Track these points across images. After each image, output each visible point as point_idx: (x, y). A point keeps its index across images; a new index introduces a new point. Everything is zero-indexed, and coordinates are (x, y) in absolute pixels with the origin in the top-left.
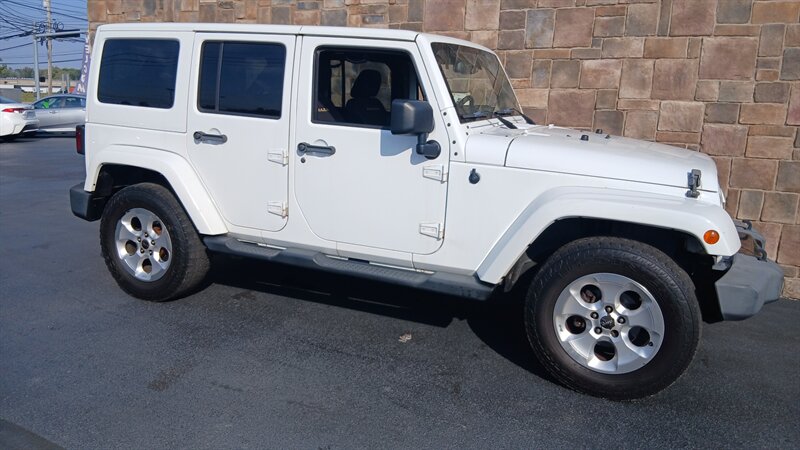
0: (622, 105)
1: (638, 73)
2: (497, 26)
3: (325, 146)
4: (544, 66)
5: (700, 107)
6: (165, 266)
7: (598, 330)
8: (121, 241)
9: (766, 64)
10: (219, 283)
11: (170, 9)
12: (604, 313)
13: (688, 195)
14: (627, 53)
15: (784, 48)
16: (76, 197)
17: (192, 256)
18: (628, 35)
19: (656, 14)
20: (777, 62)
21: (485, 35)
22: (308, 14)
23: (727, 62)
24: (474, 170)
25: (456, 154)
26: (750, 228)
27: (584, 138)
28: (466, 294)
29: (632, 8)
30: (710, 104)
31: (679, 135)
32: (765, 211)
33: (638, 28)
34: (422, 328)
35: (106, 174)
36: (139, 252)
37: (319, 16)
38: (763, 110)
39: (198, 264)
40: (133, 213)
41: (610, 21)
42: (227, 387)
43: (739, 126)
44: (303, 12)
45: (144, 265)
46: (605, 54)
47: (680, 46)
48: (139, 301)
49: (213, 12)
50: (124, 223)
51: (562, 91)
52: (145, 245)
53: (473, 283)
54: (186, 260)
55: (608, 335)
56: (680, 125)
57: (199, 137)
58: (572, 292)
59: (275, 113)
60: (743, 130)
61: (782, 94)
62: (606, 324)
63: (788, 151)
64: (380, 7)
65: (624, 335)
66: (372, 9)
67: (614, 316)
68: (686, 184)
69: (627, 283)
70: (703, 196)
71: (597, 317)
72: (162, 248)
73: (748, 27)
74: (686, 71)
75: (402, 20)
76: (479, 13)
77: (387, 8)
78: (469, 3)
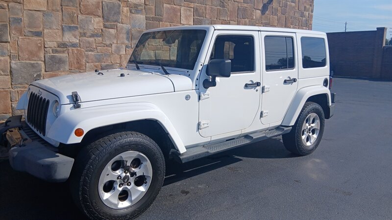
2: (193, 24)
37: (101, 4)
64: (140, 5)
66: (136, 6)
75: (152, 15)
76: (186, 17)
77: (144, 7)
78: (182, 12)
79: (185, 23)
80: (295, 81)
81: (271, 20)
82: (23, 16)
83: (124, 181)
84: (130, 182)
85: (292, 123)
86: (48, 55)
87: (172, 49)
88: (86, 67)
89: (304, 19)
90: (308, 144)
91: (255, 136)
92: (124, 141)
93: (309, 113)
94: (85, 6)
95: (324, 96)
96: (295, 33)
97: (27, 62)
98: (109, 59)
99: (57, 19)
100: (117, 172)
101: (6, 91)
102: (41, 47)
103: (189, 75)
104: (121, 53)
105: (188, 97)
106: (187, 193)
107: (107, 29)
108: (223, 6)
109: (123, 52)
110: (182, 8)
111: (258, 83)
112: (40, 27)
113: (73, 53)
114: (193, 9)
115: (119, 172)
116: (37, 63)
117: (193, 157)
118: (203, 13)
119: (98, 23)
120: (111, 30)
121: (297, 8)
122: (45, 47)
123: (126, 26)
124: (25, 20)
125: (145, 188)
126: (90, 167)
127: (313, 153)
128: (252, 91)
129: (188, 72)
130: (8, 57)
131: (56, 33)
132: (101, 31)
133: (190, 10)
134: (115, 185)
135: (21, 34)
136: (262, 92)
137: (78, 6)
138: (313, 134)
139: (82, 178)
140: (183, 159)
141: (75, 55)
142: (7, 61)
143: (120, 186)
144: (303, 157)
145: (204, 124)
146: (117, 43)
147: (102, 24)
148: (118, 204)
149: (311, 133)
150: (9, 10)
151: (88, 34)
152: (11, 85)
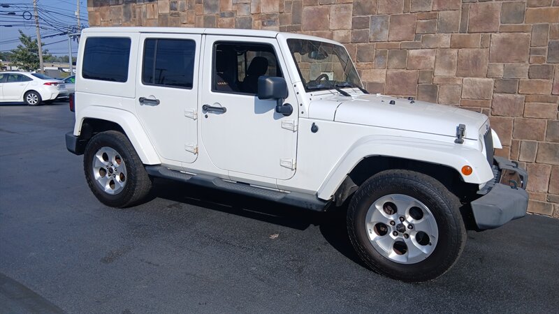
0: (436, 81)
1: (447, 59)
2: (350, 27)
3: (220, 107)
4: (382, 54)
5: (490, 82)
6: (122, 185)
7: (395, 233)
8: (97, 168)
9: (536, 52)
10: (159, 197)
11: (140, 18)
12: (398, 222)
13: (456, 142)
14: (439, 45)
15: (549, 41)
16: (69, 138)
17: (139, 179)
18: (439, 32)
19: (458, 18)
20: (544, 50)
21: (342, 34)
22: (227, 20)
23: (509, 50)
24: (314, 123)
25: (302, 113)
26: (517, 167)
27: (392, 103)
28: (309, 207)
29: (441, 14)
30: (497, 80)
31: (476, 102)
32: (539, 155)
33: (446, 28)
34: (287, 230)
35: (87, 124)
36: (107, 175)
37: (234, 21)
38: (535, 84)
39: (143, 185)
40: (103, 150)
41: (427, 23)
42: (150, 263)
43: (519, 96)
44: (224, 19)
45: (111, 184)
46: (423, 45)
47: (476, 39)
48: (108, 207)
49: (167, 19)
50: (97, 156)
51: (395, 71)
52: (111, 171)
53: (314, 200)
54: (135, 181)
55: (401, 237)
56: (477, 94)
57: (143, 101)
58: (377, 207)
59: (189, 85)
60: (522, 98)
61: (548, 73)
62: (400, 229)
63: (554, 113)
64: (273, 15)
65: (412, 237)
66: (268, 16)
67: (405, 224)
68: (455, 134)
69: (413, 202)
70: (467, 143)
71: (394, 225)
72: (121, 173)
73: (523, 26)
74: (480, 57)
75: (288, 23)
76: (338, 19)
77: (278, 16)
78: (332, 12)
79: (336, 28)
110: (333, 8)
114: (351, 6)
118: (371, 6)
133: (346, 8)
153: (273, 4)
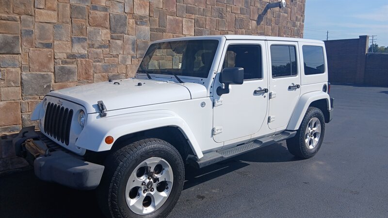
37: (108, 16)
64: (145, 17)
66: (141, 18)
75: (156, 26)
76: (188, 28)
77: (148, 18)
78: (184, 23)
79: (187, 34)
80: (298, 88)
81: (266, 30)
82: (34, 28)
83: (148, 187)
84: (153, 188)
85: (297, 128)
86: (57, 66)
87: (174, 59)
88: (94, 77)
89: (296, 28)
90: (311, 147)
91: (264, 141)
92: (149, 148)
93: (311, 118)
94: (93, 18)
95: (324, 101)
96: (297, 42)
97: (37, 73)
98: (116, 69)
99: (66, 31)
100: (142, 178)
101: (17, 102)
102: (51, 58)
103: (204, 83)
104: (127, 63)
105: (203, 104)
106: (203, 198)
107: (114, 40)
108: (222, 18)
109: (129, 62)
110: (184, 20)
111: (266, 89)
112: (51, 39)
113: (81, 64)
114: (194, 20)
115: (143, 178)
116: (47, 74)
117: (209, 162)
118: (203, 23)
119: (105, 34)
120: (118, 41)
121: (289, 19)
122: (54, 58)
123: (132, 37)
124: (36, 32)
125: (167, 194)
126: (118, 173)
127: (315, 156)
128: (260, 97)
129: (202, 80)
130: (19, 69)
131: (65, 45)
132: (108, 42)
133: (191, 22)
134: (139, 192)
135: (32, 46)
136: (270, 98)
137: (87, 18)
138: (315, 137)
139: (111, 184)
140: (200, 164)
141: (83, 66)
142: (18, 73)
143: (144, 192)
144: (307, 160)
145: (217, 130)
146: (123, 54)
147: (109, 36)
148: (143, 209)
149: (313, 137)
150: (21, 23)
151: (96, 45)
152: (22, 96)
153: (145, 8)
